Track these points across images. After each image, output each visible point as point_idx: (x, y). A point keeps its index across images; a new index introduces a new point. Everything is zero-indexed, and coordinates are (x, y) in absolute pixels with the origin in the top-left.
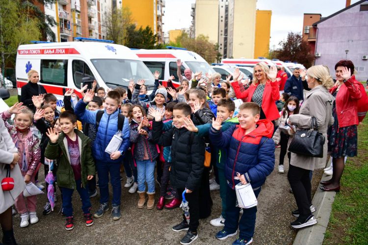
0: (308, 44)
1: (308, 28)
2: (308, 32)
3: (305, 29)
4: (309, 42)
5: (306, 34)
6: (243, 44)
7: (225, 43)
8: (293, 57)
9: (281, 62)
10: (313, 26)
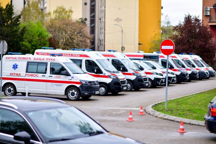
0: (209, 30)
1: (209, 9)
2: (209, 14)
3: (204, 10)
4: (211, 26)
5: (207, 16)
6: (120, 20)
7: (91, 17)
8: (192, 45)
9: (176, 55)
10: (213, 6)
